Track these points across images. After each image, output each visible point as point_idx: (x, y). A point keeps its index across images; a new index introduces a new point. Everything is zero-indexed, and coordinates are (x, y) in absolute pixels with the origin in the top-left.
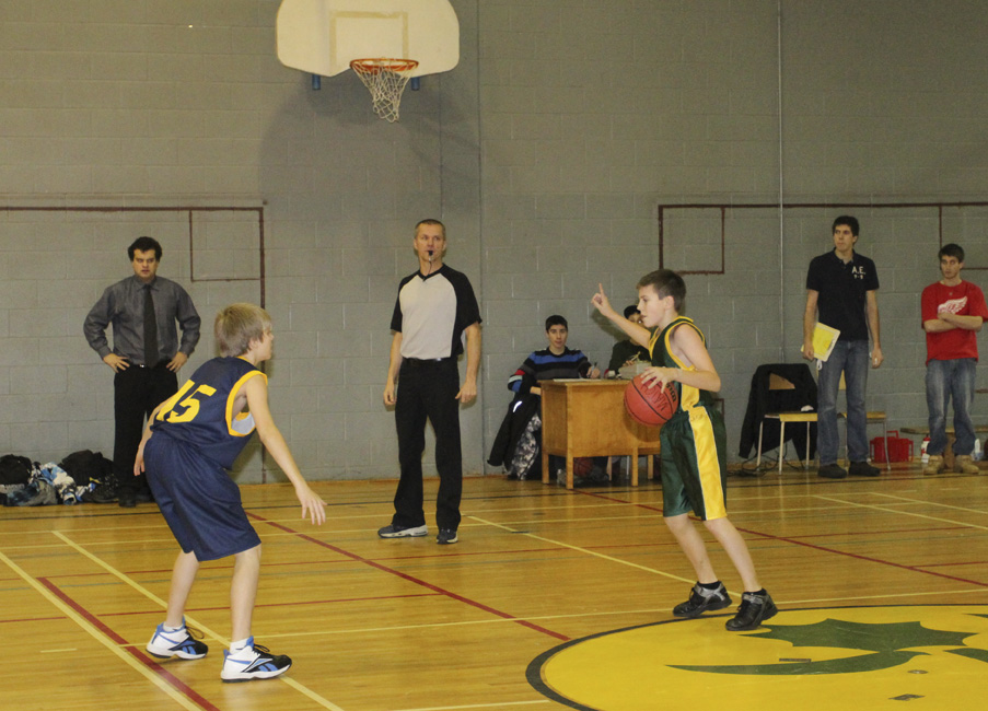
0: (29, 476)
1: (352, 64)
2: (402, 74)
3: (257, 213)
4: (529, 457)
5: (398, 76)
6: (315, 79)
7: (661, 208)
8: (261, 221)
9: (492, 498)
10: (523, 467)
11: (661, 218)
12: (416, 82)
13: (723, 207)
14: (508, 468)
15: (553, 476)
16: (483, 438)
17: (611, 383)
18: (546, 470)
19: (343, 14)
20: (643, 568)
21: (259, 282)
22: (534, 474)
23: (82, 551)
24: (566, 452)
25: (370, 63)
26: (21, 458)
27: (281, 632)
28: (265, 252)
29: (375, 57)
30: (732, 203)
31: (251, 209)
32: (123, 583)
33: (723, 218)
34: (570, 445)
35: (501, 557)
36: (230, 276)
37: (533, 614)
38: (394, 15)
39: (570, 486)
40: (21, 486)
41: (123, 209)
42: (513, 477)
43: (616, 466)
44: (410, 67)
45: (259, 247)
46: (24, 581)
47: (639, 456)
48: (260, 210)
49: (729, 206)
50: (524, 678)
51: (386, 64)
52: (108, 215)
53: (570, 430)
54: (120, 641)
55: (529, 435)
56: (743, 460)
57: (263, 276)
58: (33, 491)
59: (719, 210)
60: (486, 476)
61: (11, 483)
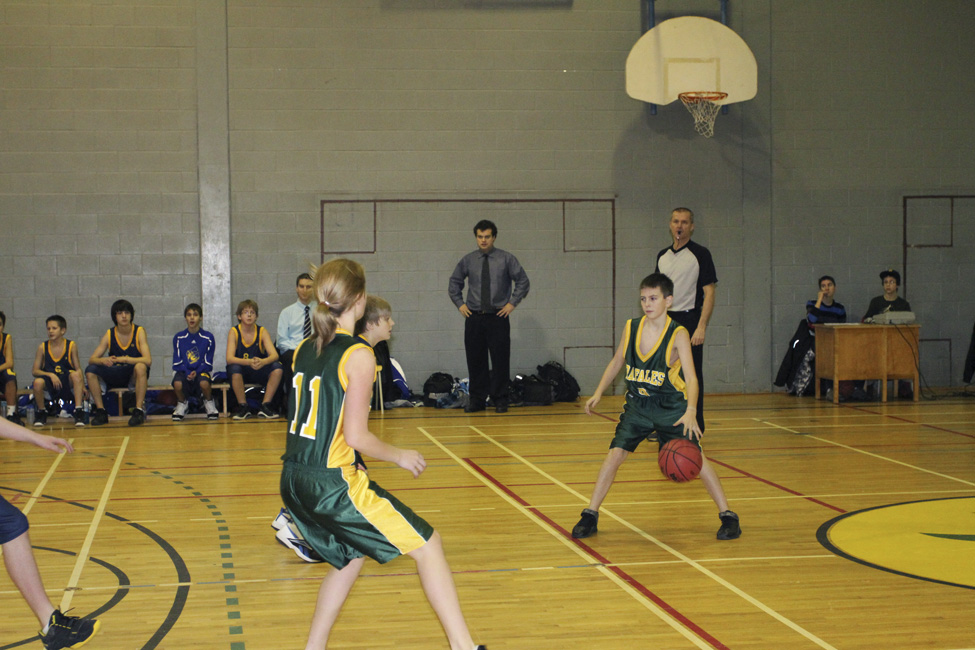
0: (452, 387)
1: (680, 96)
2: (716, 102)
3: (610, 203)
4: (805, 380)
5: (713, 105)
6: (654, 107)
7: (905, 199)
8: (613, 209)
9: (779, 409)
10: (801, 387)
11: (905, 206)
12: (725, 108)
13: (952, 197)
14: (789, 388)
15: (823, 393)
16: (772, 366)
17: (868, 326)
18: (818, 390)
19: (675, 60)
20: (897, 462)
21: (611, 253)
22: (809, 392)
23: (491, 440)
24: (833, 377)
25: (693, 95)
26: (446, 375)
27: (636, 501)
28: (616, 231)
29: (696, 91)
30: (959, 194)
31: (606, 200)
32: (522, 463)
33: (952, 205)
34: (836, 371)
35: (788, 452)
36: (591, 248)
37: (817, 493)
38: (711, 60)
39: (836, 401)
40: (446, 394)
41: (517, 201)
42: (794, 394)
43: (870, 388)
44: (722, 98)
45: (611, 227)
46: (454, 460)
47: (888, 380)
48: (613, 201)
49: (957, 197)
50: (815, 539)
51: (705, 95)
52: (506, 205)
53: (837, 360)
54: (524, 503)
55: (806, 364)
56: (966, 384)
57: (614, 248)
58: (454, 398)
59: (949, 200)
60: (773, 392)
61: (439, 392)
